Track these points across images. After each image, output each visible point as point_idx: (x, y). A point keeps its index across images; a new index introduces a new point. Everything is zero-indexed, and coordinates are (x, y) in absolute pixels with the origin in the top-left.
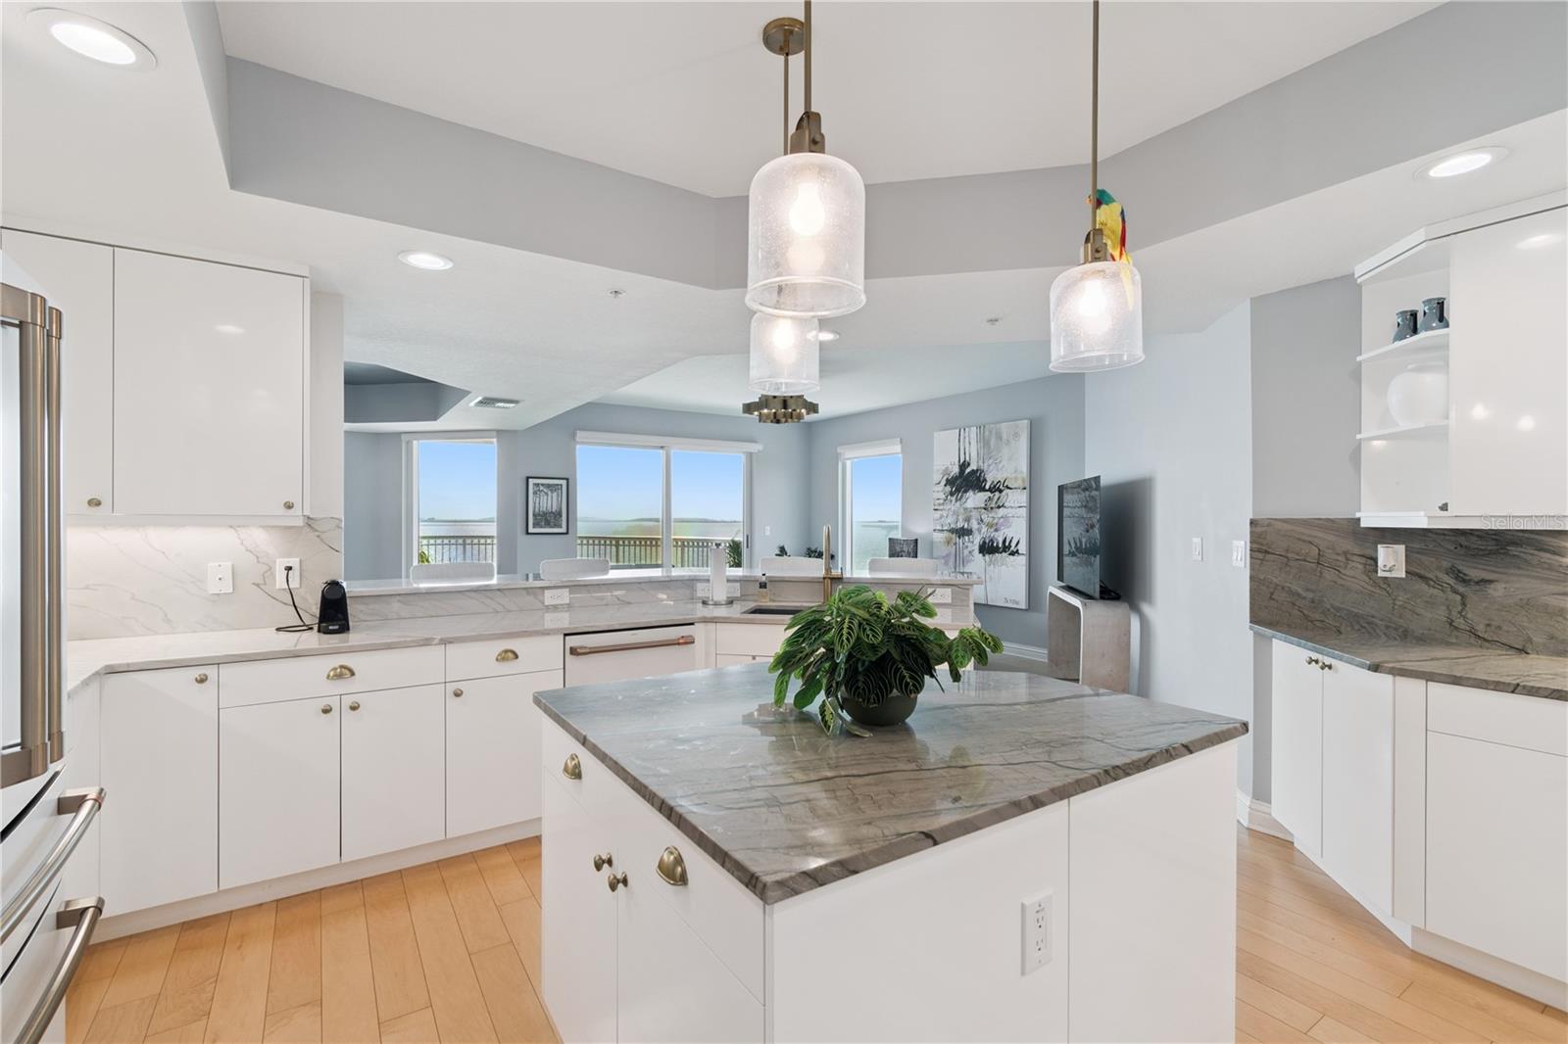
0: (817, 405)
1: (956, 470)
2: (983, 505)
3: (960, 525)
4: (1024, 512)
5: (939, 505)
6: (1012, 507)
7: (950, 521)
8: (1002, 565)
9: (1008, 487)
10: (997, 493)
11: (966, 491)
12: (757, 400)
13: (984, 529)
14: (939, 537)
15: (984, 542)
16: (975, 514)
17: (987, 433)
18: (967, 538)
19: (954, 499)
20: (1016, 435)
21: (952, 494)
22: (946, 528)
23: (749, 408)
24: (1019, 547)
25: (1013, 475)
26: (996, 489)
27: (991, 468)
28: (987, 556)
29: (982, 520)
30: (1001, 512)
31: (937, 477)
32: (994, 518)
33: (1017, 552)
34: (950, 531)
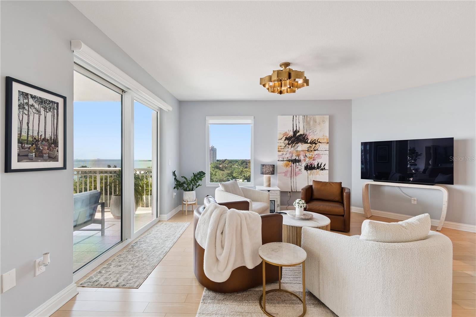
1: (291, 134)
2: (307, 150)
3: (294, 158)
4: (327, 152)
5: (282, 149)
6: (321, 151)
7: (288, 156)
8: (317, 174)
9: (319, 142)
10: (314, 145)
11: (297, 143)
13: (307, 160)
14: (281, 164)
15: (307, 165)
16: (302, 153)
17: (308, 119)
18: (298, 164)
19: (290, 146)
20: (323, 121)
21: (289, 144)
22: (286, 159)
24: (325, 167)
25: (322, 137)
26: (313, 143)
27: (311, 134)
28: (309, 171)
29: (306, 156)
30: (316, 152)
31: (280, 136)
32: (312, 155)
33: (324, 169)
34: (288, 161)
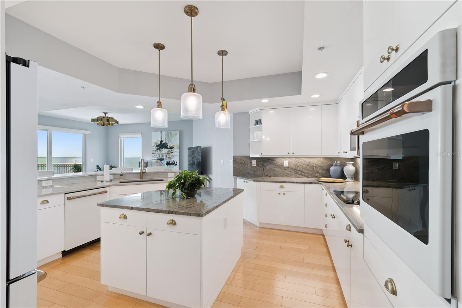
0: (118, 121)
1: (159, 143)
2: (167, 152)
3: (160, 158)
4: (178, 154)
5: (154, 152)
6: (175, 153)
7: (157, 157)
8: (172, 168)
9: (174, 148)
10: (171, 149)
11: (162, 148)
12: (96, 118)
13: (167, 159)
14: (154, 161)
15: (167, 162)
16: (165, 155)
17: (168, 133)
18: (162, 161)
19: (158, 150)
20: (176, 134)
21: (158, 149)
23: (93, 120)
24: (177, 163)
25: (175, 145)
26: (170, 148)
27: (169, 142)
28: (168, 166)
29: (167, 156)
30: (172, 154)
31: (153, 144)
32: (170, 156)
33: (177, 164)
34: (157, 159)
